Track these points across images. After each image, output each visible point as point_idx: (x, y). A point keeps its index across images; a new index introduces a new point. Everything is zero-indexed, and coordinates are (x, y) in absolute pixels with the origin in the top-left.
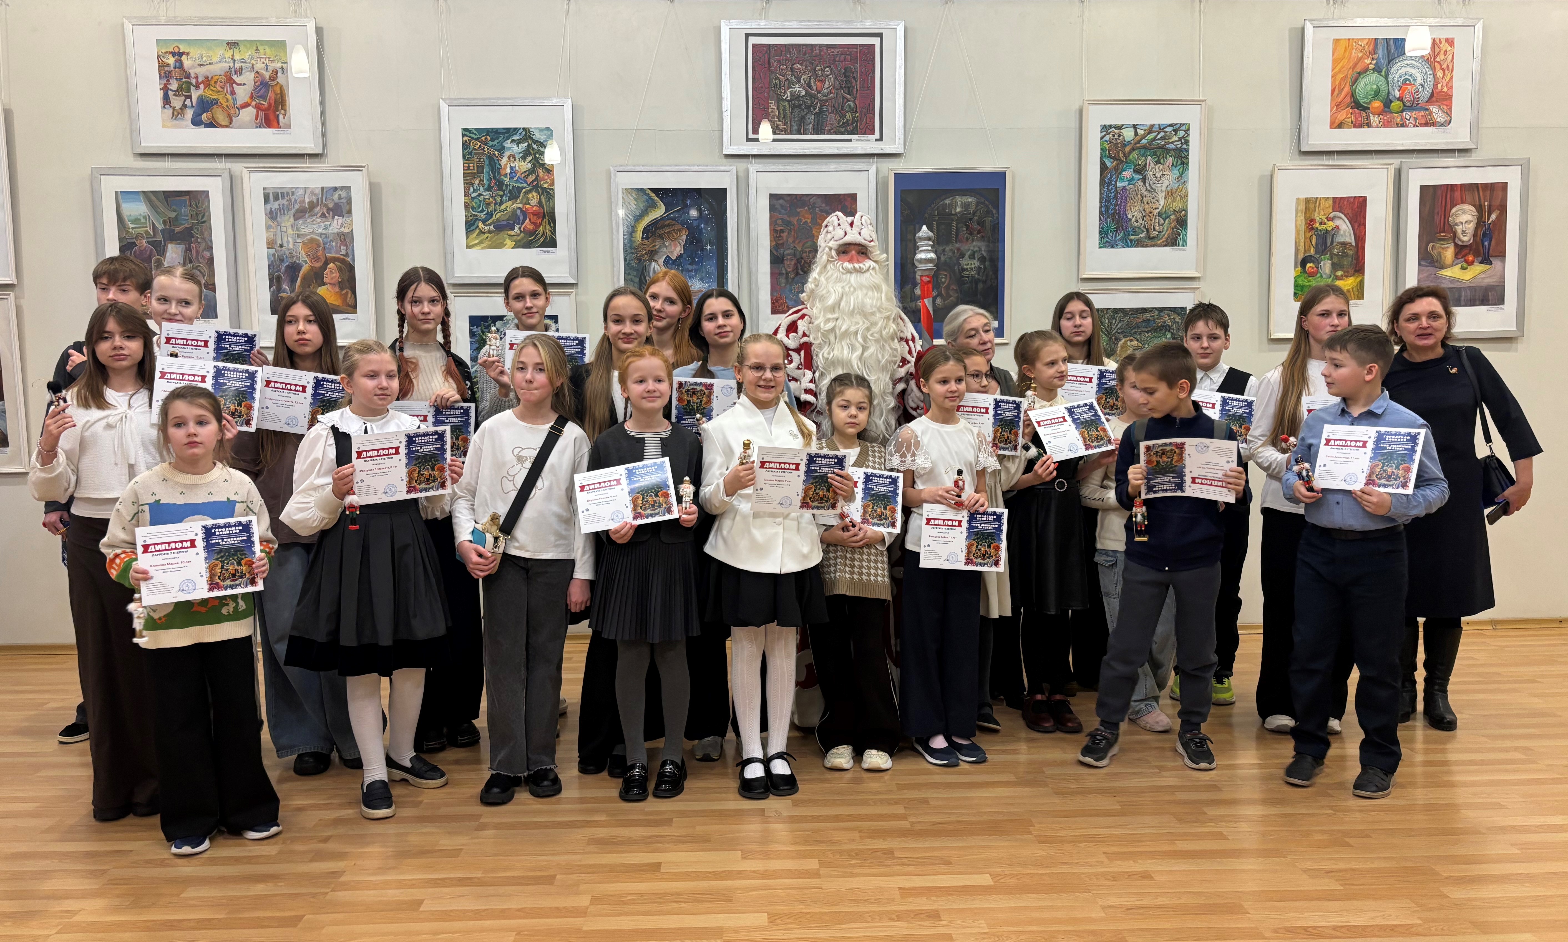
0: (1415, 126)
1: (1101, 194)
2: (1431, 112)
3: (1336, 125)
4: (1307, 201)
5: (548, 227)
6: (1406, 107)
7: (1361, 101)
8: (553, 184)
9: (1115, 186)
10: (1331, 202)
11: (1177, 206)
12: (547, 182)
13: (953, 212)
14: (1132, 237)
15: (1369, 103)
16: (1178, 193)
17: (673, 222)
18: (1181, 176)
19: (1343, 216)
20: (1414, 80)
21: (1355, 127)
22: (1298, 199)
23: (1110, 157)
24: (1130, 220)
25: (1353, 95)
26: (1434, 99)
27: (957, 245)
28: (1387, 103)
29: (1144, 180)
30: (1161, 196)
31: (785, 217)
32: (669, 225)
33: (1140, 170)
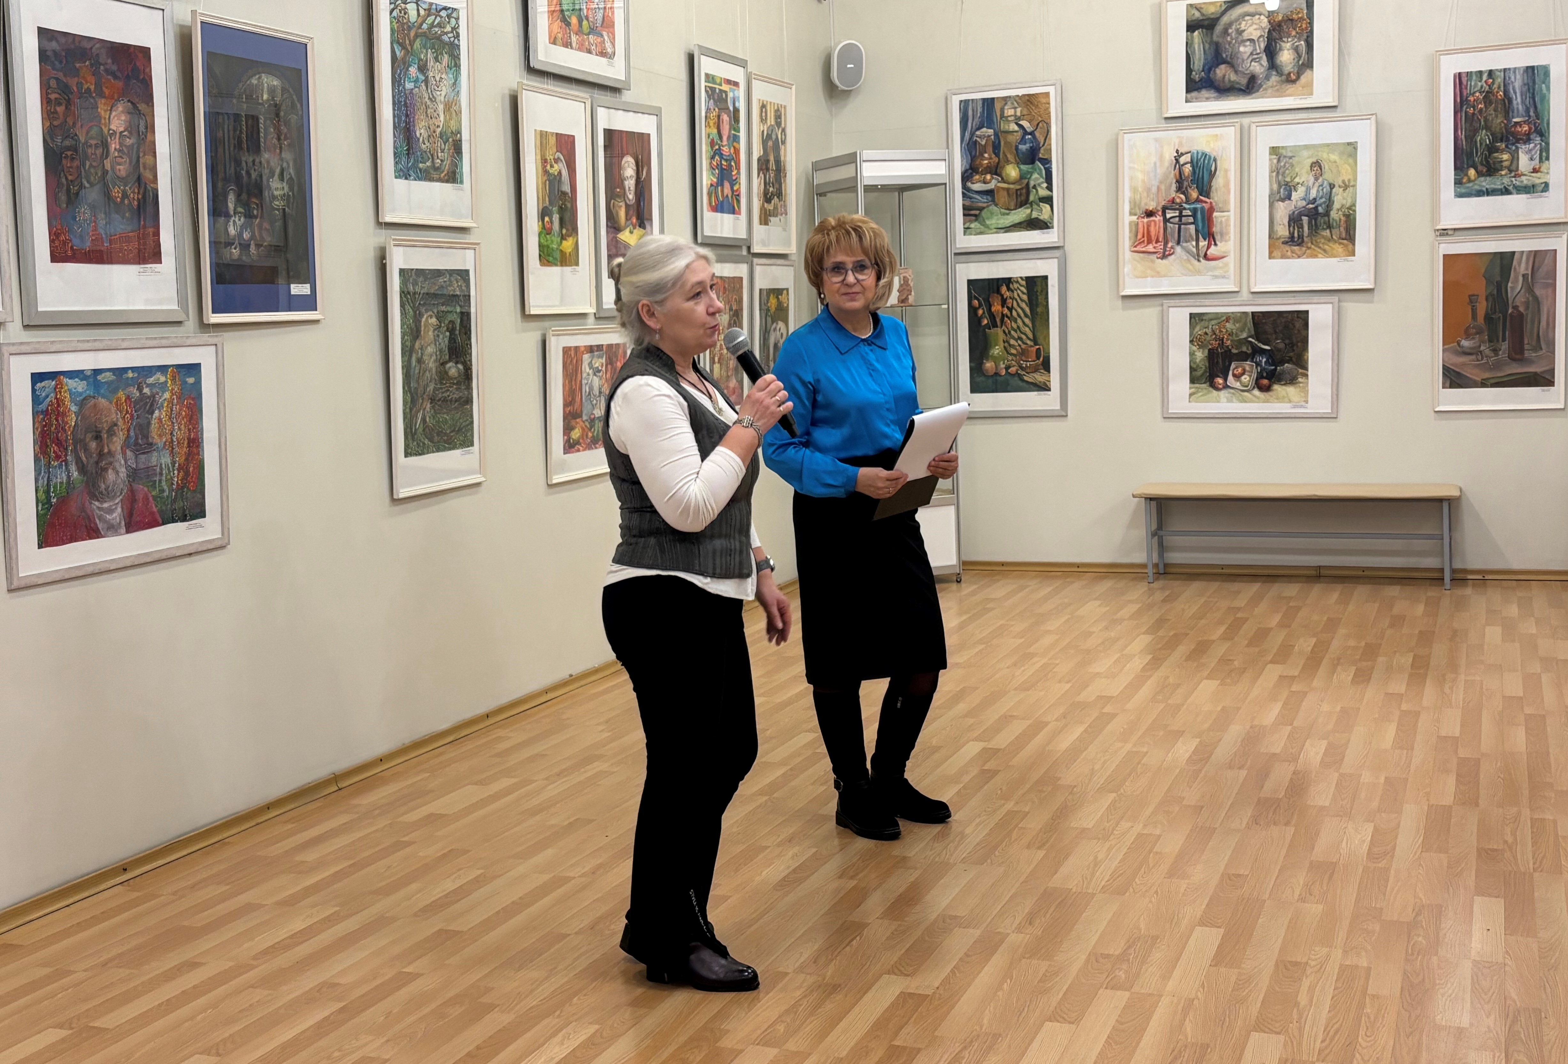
0: (596, 53)
1: (394, 97)
2: (604, 40)
4: (541, 135)
9: (404, 87)
10: (555, 139)
11: (453, 125)
13: (260, 101)
14: (421, 165)
16: (452, 107)
18: (454, 84)
19: (563, 159)
22: (536, 131)
23: (398, 43)
24: (419, 139)
26: (605, 24)
29: (426, 81)
30: (441, 107)
33: (423, 69)
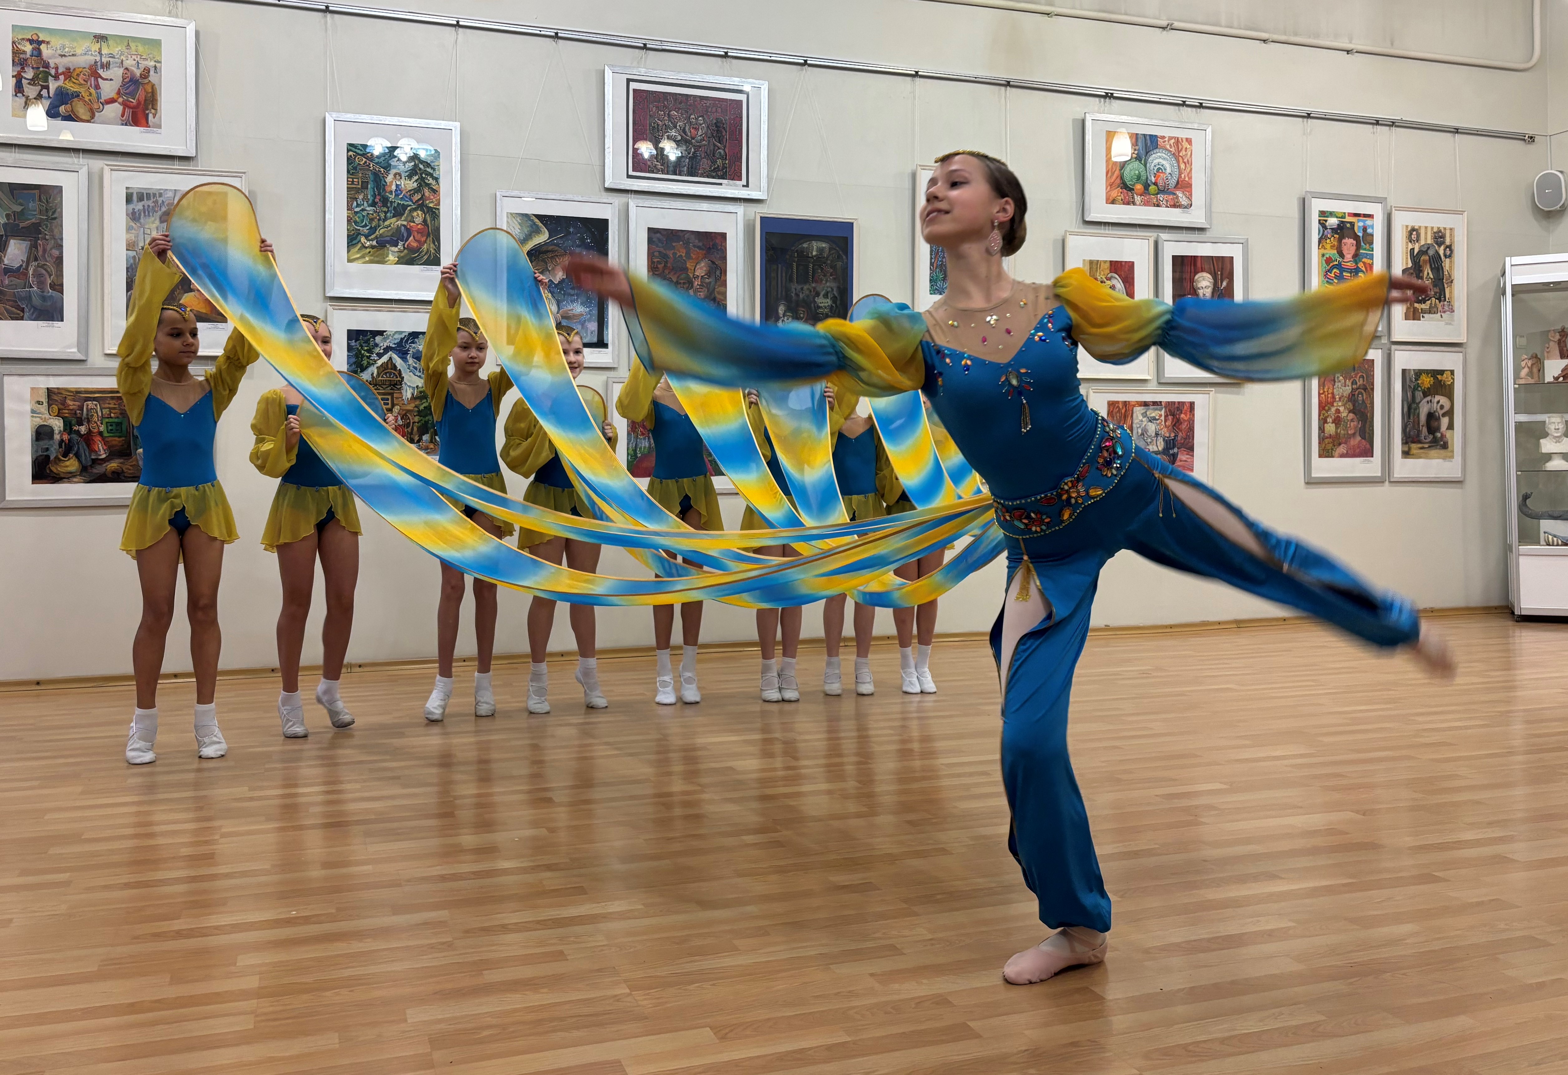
0: (1167, 207)
2: (1177, 197)
3: (1110, 201)
4: (1091, 262)
5: (432, 245)
6: (1160, 191)
7: (1128, 183)
8: (439, 204)
10: (1108, 264)
12: (432, 202)
13: (810, 255)
15: (1133, 185)
17: (557, 248)
19: (1117, 276)
20: (1165, 169)
21: (1124, 204)
22: (1084, 260)
25: (1122, 178)
26: (1179, 186)
27: (813, 285)
28: (1146, 186)
31: (662, 250)
32: (552, 251)
